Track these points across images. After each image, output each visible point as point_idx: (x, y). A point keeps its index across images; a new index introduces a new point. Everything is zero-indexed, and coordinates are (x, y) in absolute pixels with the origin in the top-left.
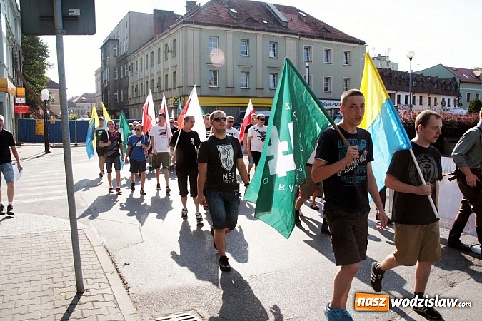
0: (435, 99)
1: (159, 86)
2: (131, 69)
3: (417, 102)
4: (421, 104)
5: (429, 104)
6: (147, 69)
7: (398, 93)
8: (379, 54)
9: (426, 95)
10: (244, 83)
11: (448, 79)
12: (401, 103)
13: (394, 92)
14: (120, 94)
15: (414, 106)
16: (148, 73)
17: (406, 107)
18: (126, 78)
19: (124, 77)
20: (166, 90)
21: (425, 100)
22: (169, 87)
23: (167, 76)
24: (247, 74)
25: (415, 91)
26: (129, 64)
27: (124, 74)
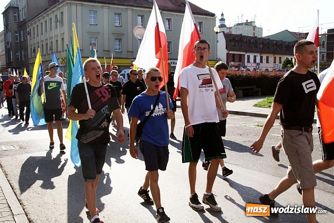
0: (280, 58)
1: (51, 49)
2: (29, 33)
3: (264, 61)
4: (267, 62)
5: (275, 62)
6: (42, 34)
7: (248, 54)
8: (247, 20)
9: (272, 55)
10: (118, 47)
11: (291, 42)
12: (251, 61)
13: (244, 53)
14: (21, 54)
15: (261, 64)
16: (43, 37)
17: (255, 65)
18: (26, 40)
19: (24, 40)
20: (57, 52)
21: (271, 59)
22: (59, 50)
23: (57, 41)
24: (120, 40)
25: (261, 52)
26: (28, 30)
27: (24, 37)
